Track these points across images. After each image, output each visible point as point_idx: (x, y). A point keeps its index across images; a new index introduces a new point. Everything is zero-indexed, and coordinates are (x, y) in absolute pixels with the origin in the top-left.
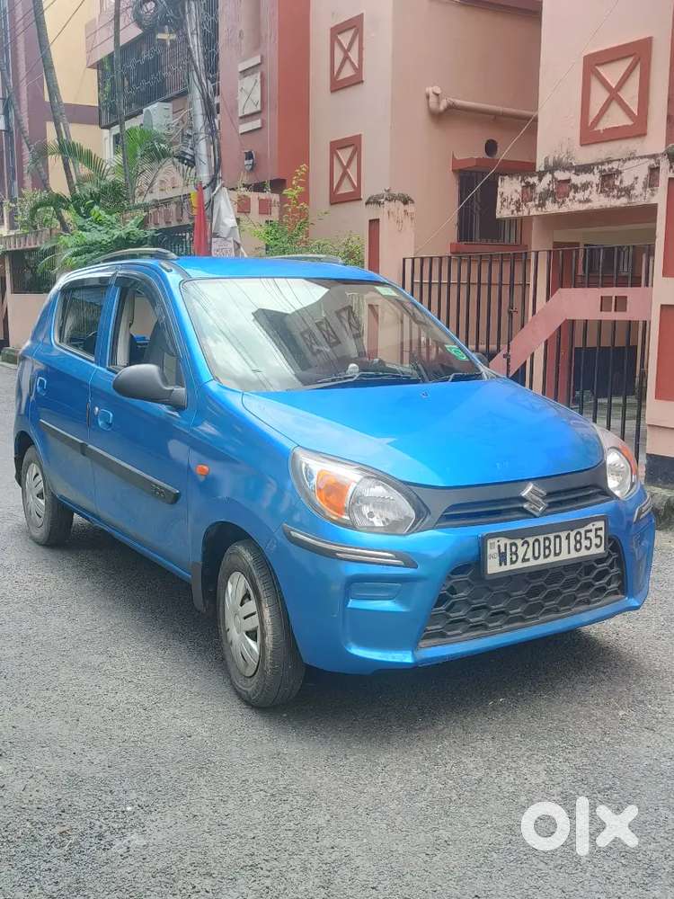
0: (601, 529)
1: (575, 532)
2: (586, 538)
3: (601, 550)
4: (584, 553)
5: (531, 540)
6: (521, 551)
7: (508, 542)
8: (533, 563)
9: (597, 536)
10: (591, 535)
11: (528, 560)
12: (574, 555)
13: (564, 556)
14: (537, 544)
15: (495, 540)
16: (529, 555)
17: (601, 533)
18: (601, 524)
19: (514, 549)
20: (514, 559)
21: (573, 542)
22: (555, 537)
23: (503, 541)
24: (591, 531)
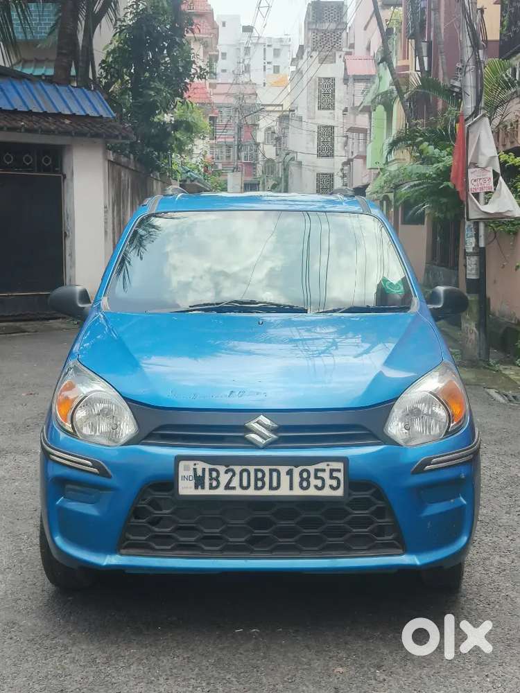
0: (339, 470)
1: (300, 468)
2: (316, 477)
3: (340, 492)
4: (312, 492)
5: (237, 469)
6: (224, 479)
7: (208, 466)
8: (239, 492)
9: (332, 477)
10: (326, 475)
11: (234, 488)
12: (297, 492)
13: (284, 491)
14: (245, 475)
15: (191, 463)
16: (235, 482)
17: (341, 475)
18: (340, 466)
19: (214, 474)
20: (215, 484)
21: (297, 479)
22: (271, 471)
23: (200, 466)
24: (324, 470)
